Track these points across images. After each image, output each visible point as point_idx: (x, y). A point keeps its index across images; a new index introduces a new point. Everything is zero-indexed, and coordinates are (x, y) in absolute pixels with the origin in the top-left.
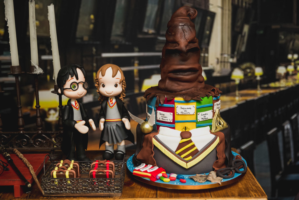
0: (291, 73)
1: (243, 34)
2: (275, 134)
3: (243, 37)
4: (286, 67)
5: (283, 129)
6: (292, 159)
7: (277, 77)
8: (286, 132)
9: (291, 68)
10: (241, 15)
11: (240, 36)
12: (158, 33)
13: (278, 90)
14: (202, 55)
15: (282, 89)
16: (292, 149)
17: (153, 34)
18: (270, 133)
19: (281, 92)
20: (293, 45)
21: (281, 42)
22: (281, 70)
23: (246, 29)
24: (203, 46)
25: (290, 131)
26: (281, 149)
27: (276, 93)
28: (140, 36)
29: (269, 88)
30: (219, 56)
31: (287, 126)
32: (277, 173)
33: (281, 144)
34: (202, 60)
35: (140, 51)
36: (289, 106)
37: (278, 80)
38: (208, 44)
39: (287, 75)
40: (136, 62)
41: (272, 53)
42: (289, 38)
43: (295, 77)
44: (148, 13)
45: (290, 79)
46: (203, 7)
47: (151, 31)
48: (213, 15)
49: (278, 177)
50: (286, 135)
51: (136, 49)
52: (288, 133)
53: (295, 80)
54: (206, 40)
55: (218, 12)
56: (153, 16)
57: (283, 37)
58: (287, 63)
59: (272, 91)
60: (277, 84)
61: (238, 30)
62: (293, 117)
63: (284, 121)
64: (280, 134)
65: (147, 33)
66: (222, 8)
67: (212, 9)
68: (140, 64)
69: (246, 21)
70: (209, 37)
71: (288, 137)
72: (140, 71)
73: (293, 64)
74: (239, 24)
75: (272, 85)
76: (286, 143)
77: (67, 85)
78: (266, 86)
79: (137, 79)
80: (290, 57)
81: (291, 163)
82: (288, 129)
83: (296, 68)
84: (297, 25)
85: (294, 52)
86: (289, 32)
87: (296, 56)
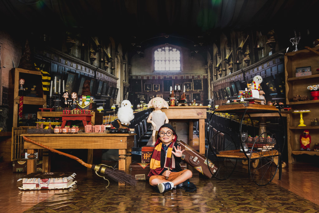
2: (137, 126)
3: (127, 96)
4: (140, 105)
5: (140, 124)
6: (143, 135)
9: (141, 105)
10: (126, 89)
12: (102, 94)
16: (143, 131)
21: (138, 97)
22: (138, 106)
23: (128, 93)
26: (139, 131)
28: (96, 95)
30: (120, 101)
31: (141, 123)
32: (138, 139)
33: (139, 129)
36: (141, 117)
37: (138, 109)
38: (116, 97)
39: (140, 107)
41: (136, 100)
42: (140, 96)
43: (143, 108)
44: (99, 89)
45: (141, 109)
46: (115, 87)
47: (100, 94)
48: (118, 89)
49: (139, 140)
55: (119, 88)
56: (100, 89)
58: (140, 104)
59: (136, 112)
60: (137, 110)
61: (125, 94)
64: (139, 126)
65: (98, 94)
66: (121, 87)
67: (117, 87)
69: (128, 91)
70: (117, 95)
74: (125, 92)
76: (141, 129)
77: (64, 95)
80: (141, 102)
81: (143, 136)
83: (143, 105)
84: (143, 92)
85: (142, 101)
86: (140, 94)
87: (143, 102)
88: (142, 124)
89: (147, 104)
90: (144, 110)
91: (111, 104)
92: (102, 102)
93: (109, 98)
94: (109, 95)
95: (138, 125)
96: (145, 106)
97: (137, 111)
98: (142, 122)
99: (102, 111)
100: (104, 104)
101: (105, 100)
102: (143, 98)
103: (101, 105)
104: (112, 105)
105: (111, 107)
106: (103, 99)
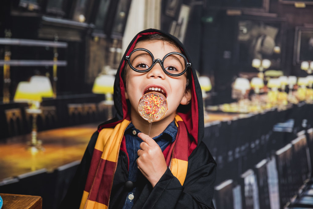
0: (257, 91)
1: (180, 21)
2: (229, 191)
3: (179, 25)
4: (250, 80)
7: (234, 96)
8: (247, 188)
9: (257, 83)
11: (174, 23)
12: (43, 10)
13: (235, 118)
14: (113, 50)
15: (242, 116)
17: (34, 11)
18: (220, 187)
19: (240, 121)
20: (262, 44)
21: (241, 38)
22: (241, 84)
23: (185, 12)
24: (115, 36)
25: (255, 188)
27: (233, 122)
28: (15, 13)
29: (219, 112)
31: (250, 178)
34: (112, 58)
35: (13, 37)
36: (253, 145)
37: (236, 101)
39: (251, 93)
40: (8, 54)
41: (227, 55)
42: (255, 32)
43: (264, 98)
47: (33, 6)
50: (247, 194)
51: (9, 33)
52: (251, 191)
53: (266, 103)
54: (120, 27)
57: (245, 30)
58: (253, 72)
59: (226, 118)
61: (172, 13)
62: (260, 165)
63: (244, 171)
64: (237, 191)
65: (26, 9)
68: (12, 58)
71: (251, 197)
72: (12, 69)
73: (261, 75)
74: (173, 4)
75: (225, 107)
78: (215, 108)
79: (7, 81)
80: (256, 63)
82: (250, 185)
83: (266, 83)
84: (270, 12)
85: (264, 56)
86: (255, 22)
87: (267, 63)
88: (258, 180)
89: (288, 73)
90: (269, 107)
91: (92, 68)
92: (47, 54)
93: (85, 33)
94: (82, 18)
95: (233, 186)
96: (280, 90)
97: (230, 113)
98: (257, 173)
99: (45, 102)
100: (55, 64)
101: (64, 45)
102: (270, 41)
103: (43, 71)
104: (100, 71)
105: (92, 85)
106: (52, 40)
